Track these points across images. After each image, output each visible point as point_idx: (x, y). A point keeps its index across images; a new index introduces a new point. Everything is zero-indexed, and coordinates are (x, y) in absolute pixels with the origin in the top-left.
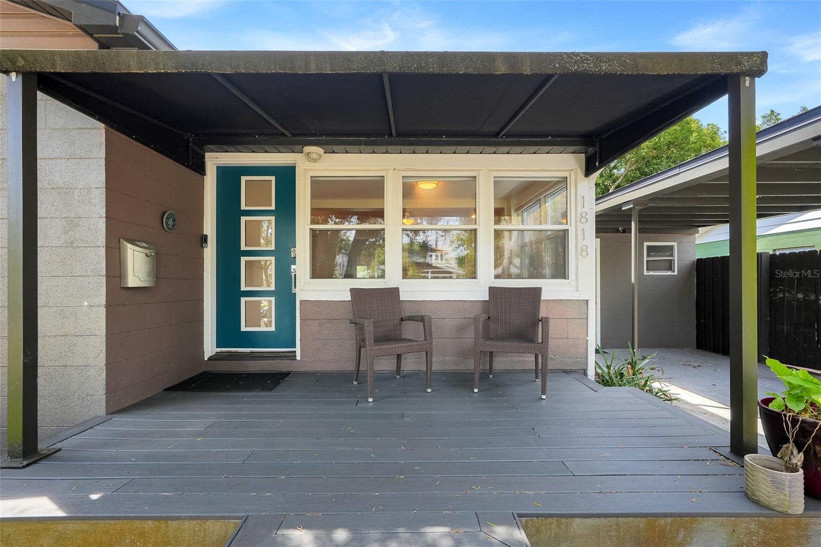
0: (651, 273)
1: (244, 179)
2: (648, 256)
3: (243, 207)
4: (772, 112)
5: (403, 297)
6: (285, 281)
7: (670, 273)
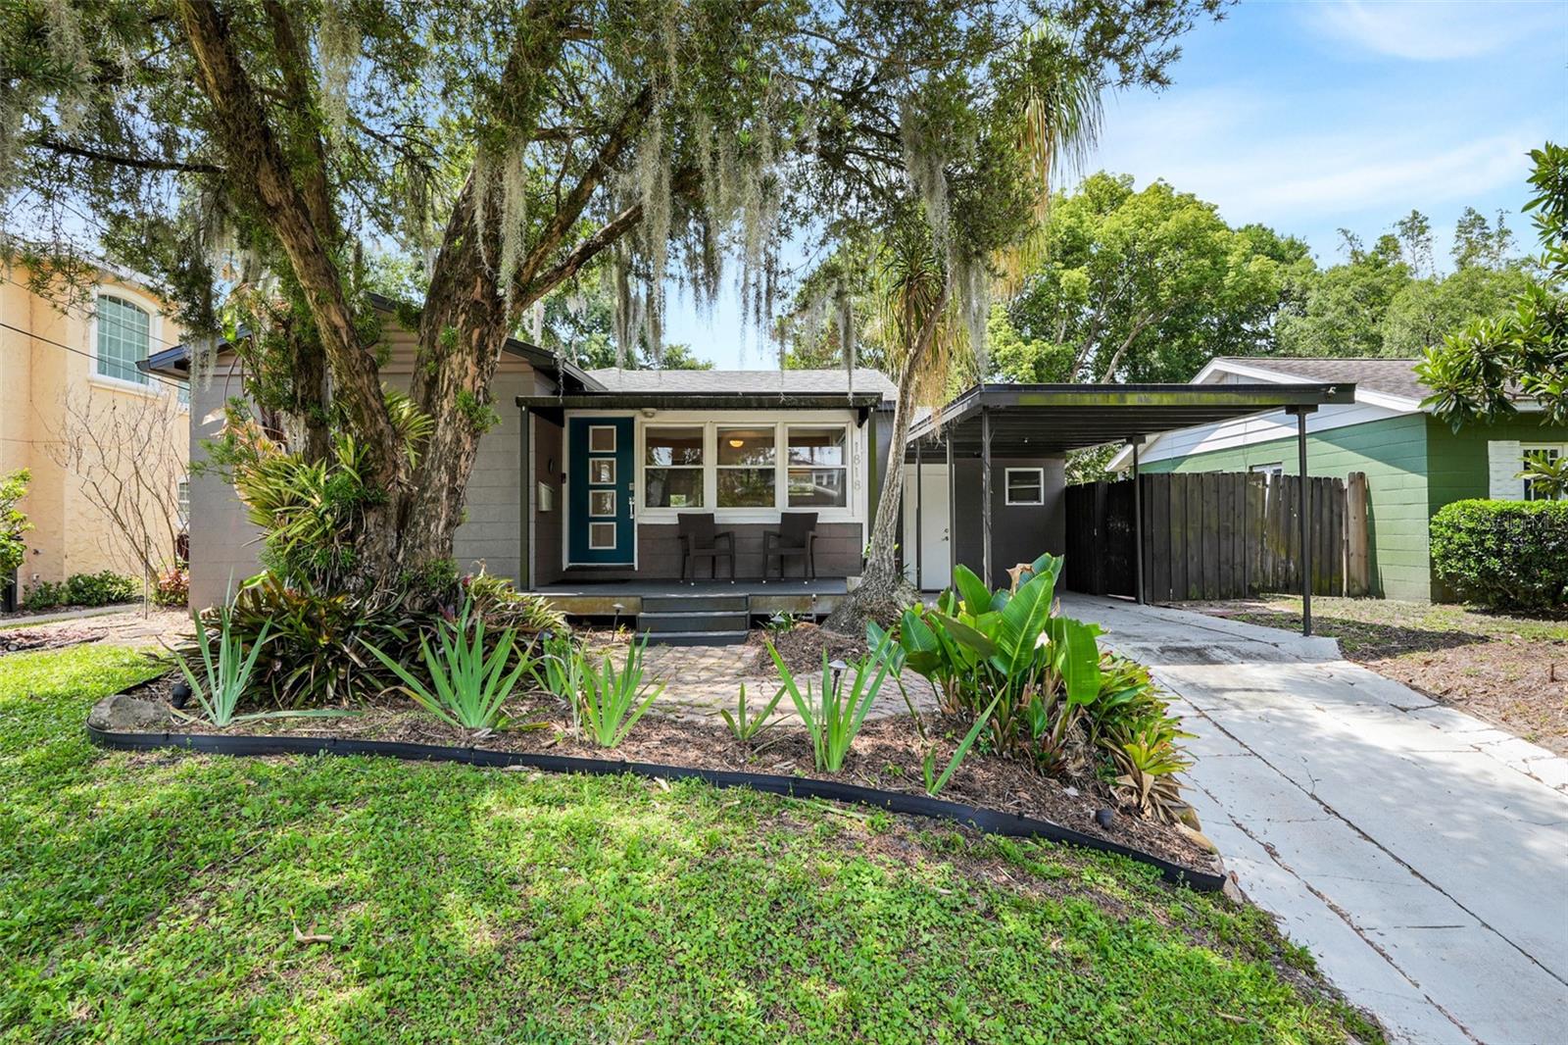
0: (1014, 503)
1: (591, 428)
2: (1010, 484)
3: (591, 450)
4: (1415, 213)
5: (717, 521)
6: (624, 508)
7: (1035, 503)
